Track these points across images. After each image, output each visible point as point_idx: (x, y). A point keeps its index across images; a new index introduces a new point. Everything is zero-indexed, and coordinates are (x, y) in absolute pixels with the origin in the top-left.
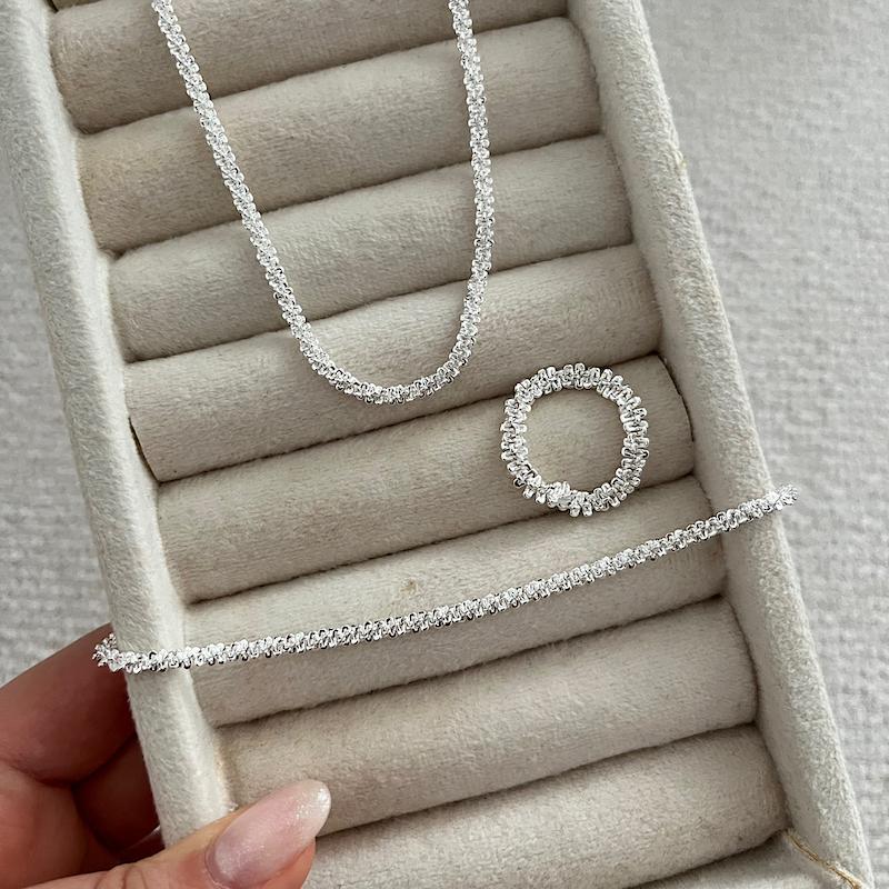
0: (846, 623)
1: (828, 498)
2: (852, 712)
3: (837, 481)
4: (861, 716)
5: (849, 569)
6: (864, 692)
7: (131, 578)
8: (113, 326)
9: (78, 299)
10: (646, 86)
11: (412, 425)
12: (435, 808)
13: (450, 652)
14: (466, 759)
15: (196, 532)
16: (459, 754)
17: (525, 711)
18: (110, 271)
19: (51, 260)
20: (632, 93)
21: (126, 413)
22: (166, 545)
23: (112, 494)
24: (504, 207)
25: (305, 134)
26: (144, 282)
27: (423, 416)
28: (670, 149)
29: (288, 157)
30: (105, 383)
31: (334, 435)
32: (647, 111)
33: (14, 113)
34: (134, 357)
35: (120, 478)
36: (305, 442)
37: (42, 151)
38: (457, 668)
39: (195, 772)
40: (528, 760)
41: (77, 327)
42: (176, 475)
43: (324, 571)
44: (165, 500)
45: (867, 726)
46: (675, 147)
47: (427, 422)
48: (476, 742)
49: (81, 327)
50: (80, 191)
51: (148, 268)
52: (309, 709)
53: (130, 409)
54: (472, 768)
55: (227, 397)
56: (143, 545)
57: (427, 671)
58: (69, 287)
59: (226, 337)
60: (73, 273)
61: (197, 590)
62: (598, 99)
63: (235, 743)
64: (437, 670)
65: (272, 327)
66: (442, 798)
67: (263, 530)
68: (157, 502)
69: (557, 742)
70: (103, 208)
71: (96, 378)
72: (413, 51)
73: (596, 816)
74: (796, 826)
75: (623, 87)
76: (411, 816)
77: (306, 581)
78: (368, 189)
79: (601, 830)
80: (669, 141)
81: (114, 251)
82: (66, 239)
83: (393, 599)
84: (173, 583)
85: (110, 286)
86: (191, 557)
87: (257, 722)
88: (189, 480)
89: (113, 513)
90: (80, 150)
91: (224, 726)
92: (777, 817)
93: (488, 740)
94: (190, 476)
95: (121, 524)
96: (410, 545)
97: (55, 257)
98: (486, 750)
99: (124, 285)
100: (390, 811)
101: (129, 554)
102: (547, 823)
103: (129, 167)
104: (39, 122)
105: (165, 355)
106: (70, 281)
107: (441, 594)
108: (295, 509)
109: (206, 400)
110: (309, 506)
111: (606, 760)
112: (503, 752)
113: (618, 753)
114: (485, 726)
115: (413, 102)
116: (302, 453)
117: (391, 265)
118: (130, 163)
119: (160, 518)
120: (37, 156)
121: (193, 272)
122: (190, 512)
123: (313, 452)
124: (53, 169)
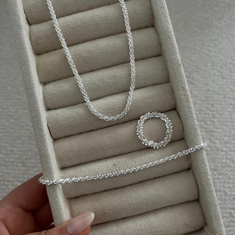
0: (220, 174)
1: (215, 143)
2: (221, 196)
3: (217, 139)
4: (223, 197)
5: (220, 161)
6: (224, 191)
7: (48, 162)
8: (43, 102)
9: (36, 95)
10: (173, 45)
11: (115, 126)
12: (120, 219)
13: (124, 181)
14: (127, 207)
15: (63, 151)
16: (126, 206)
17: (142, 196)
18: (43, 88)
19: (29, 86)
20: (169, 46)
21: (47, 123)
22: (56, 155)
23: (43, 142)
24: (138, 74)
25: (90, 56)
26: (51, 91)
27: (118, 124)
28: (178, 60)
29: (86, 61)
30: (42, 116)
31: (96, 128)
32: (173, 51)
33: (21, 51)
34: (48, 109)
35: (45, 138)
36: (89, 130)
37: (28, 60)
38: (126, 185)
39: (62, 209)
40: (142, 207)
41: (35, 102)
42: (58, 138)
43: (94, 161)
44: (56, 144)
45: (225, 200)
46: (180, 59)
47: (119, 125)
48: (130, 203)
49: (36, 102)
50: (36, 69)
51: (52, 88)
52: (89, 194)
53: (47, 122)
54: (129, 209)
55: (71, 119)
56: (50, 154)
57: (118, 186)
58: (33, 93)
59: (71, 105)
60: (35, 89)
61: (63, 165)
62: (161, 47)
63: (72, 202)
64: (120, 186)
65: (82, 102)
66: (122, 217)
67: (79, 151)
68: (54, 144)
69: (150, 204)
70: (41, 73)
71: (40, 114)
72: (116, 35)
73: (159, 221)
74: (208, 225)
75: (167, 45)
76: (114, 221)
77: (89, 163)
78: (105, 69)
79: (160, 225)
80: (178, 58)
81: (44, 83)
82: (33, 81)
83: (110, 168)
84: (57, 164)
85: (43, 92)
86: (62, 157)
87: (77, 198)
88: (61, 139)
89: (43, 147)
90: (36, 59)
91: (69, 198)
92: (203, 222)
93: (133, 202)
94: (61, 138)
95: (45, 149)
96: (114, 155)
97: (30, 85)
98: (132, 205)
99: (46, 92)
100: (109, 220)
101: (47, 156)
102: (147, 223)
103: (48, 64)
104: (27, 53)
105: (56, 109)
106: (34, 91)
107: (122, 167)
108: (87, 146)
109: (66, 120)
110: (90, 145)
111: (162, 208)
112: (136, 205)
113: (165, 206)
114: (132, 199)
115: (116, 48)
116: (88, 133)
117: (110, 87)
118: (48, 62)
119: (54, 148)
120: (26, 61)
121: (63, 89)
122: (62, 146)
123: (91, 132)
124: (30, 64)
